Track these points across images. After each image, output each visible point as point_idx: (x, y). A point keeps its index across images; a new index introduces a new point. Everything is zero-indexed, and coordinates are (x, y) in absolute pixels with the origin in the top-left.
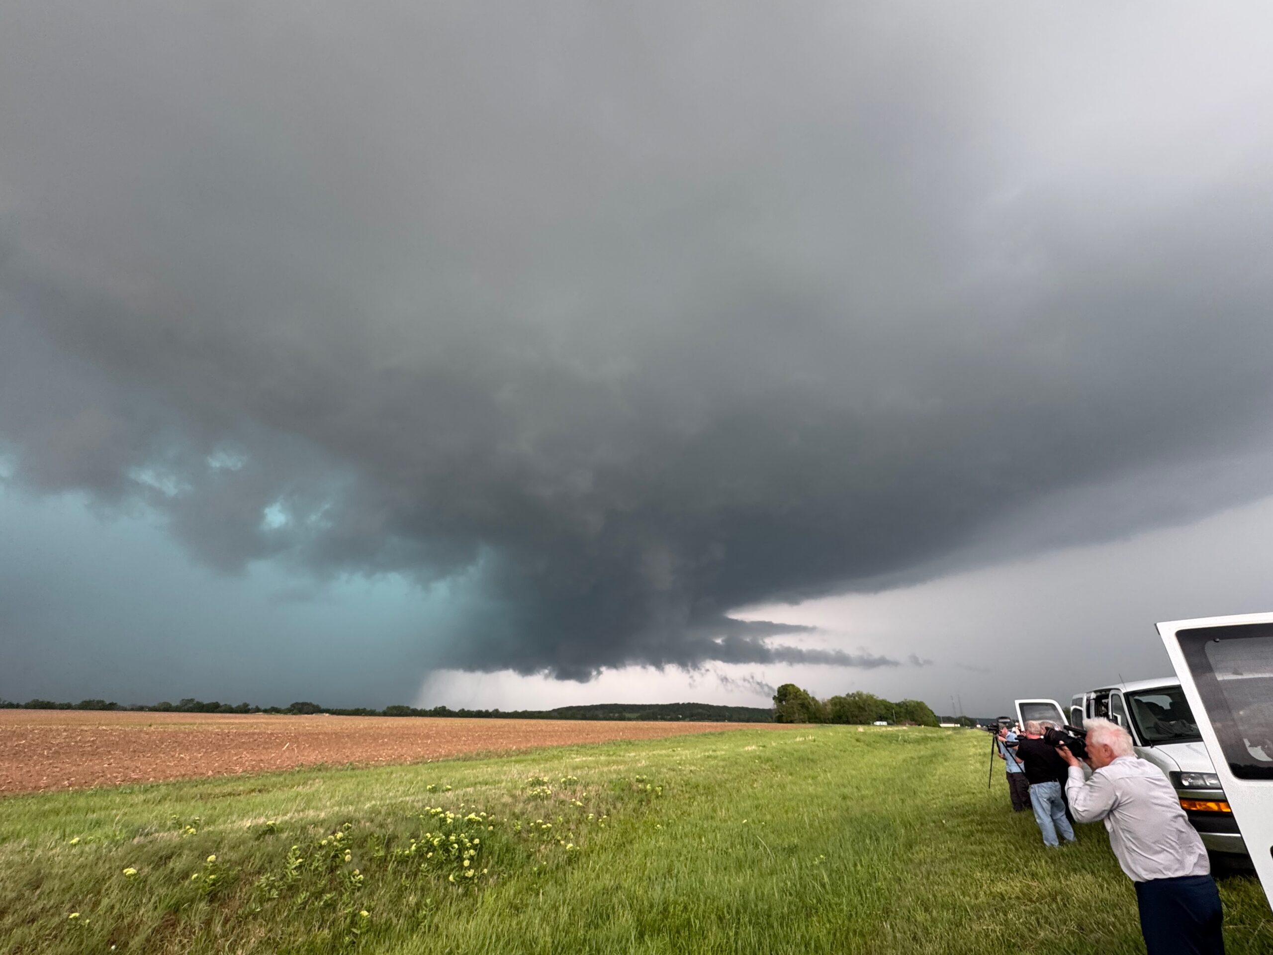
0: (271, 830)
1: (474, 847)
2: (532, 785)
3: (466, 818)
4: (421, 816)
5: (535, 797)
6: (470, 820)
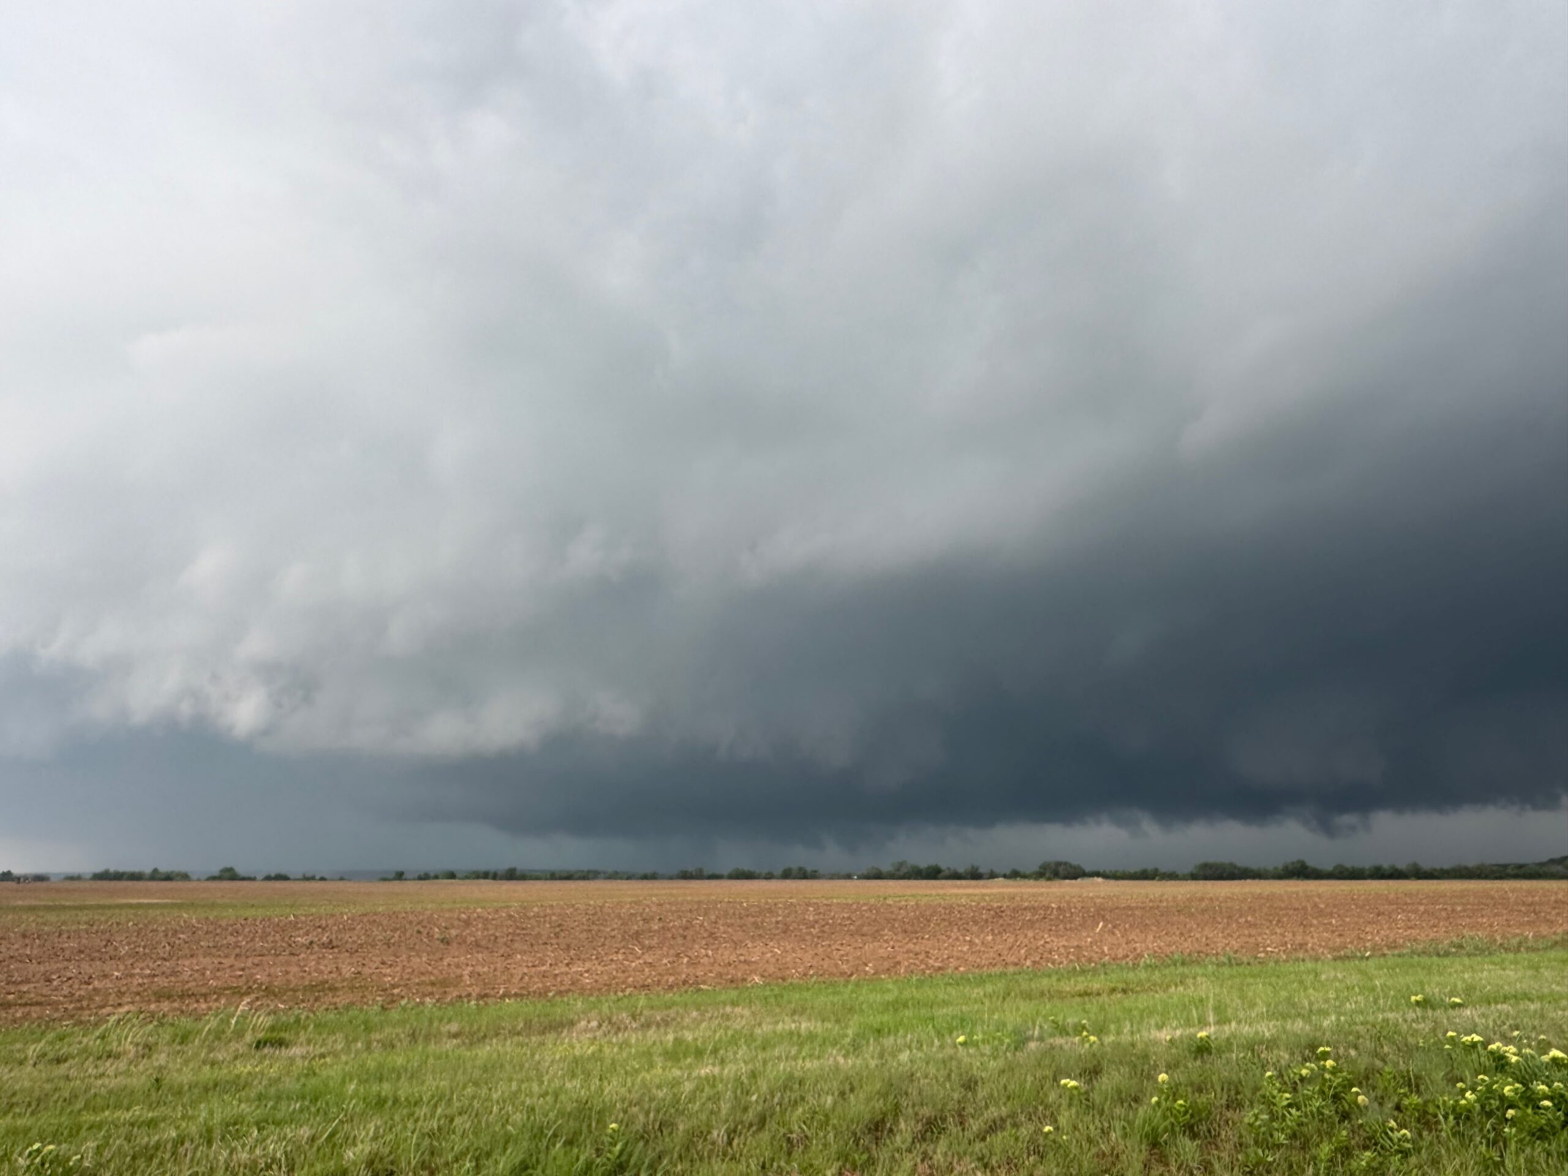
3: (1547, 1056)
4: (1447, 1046)
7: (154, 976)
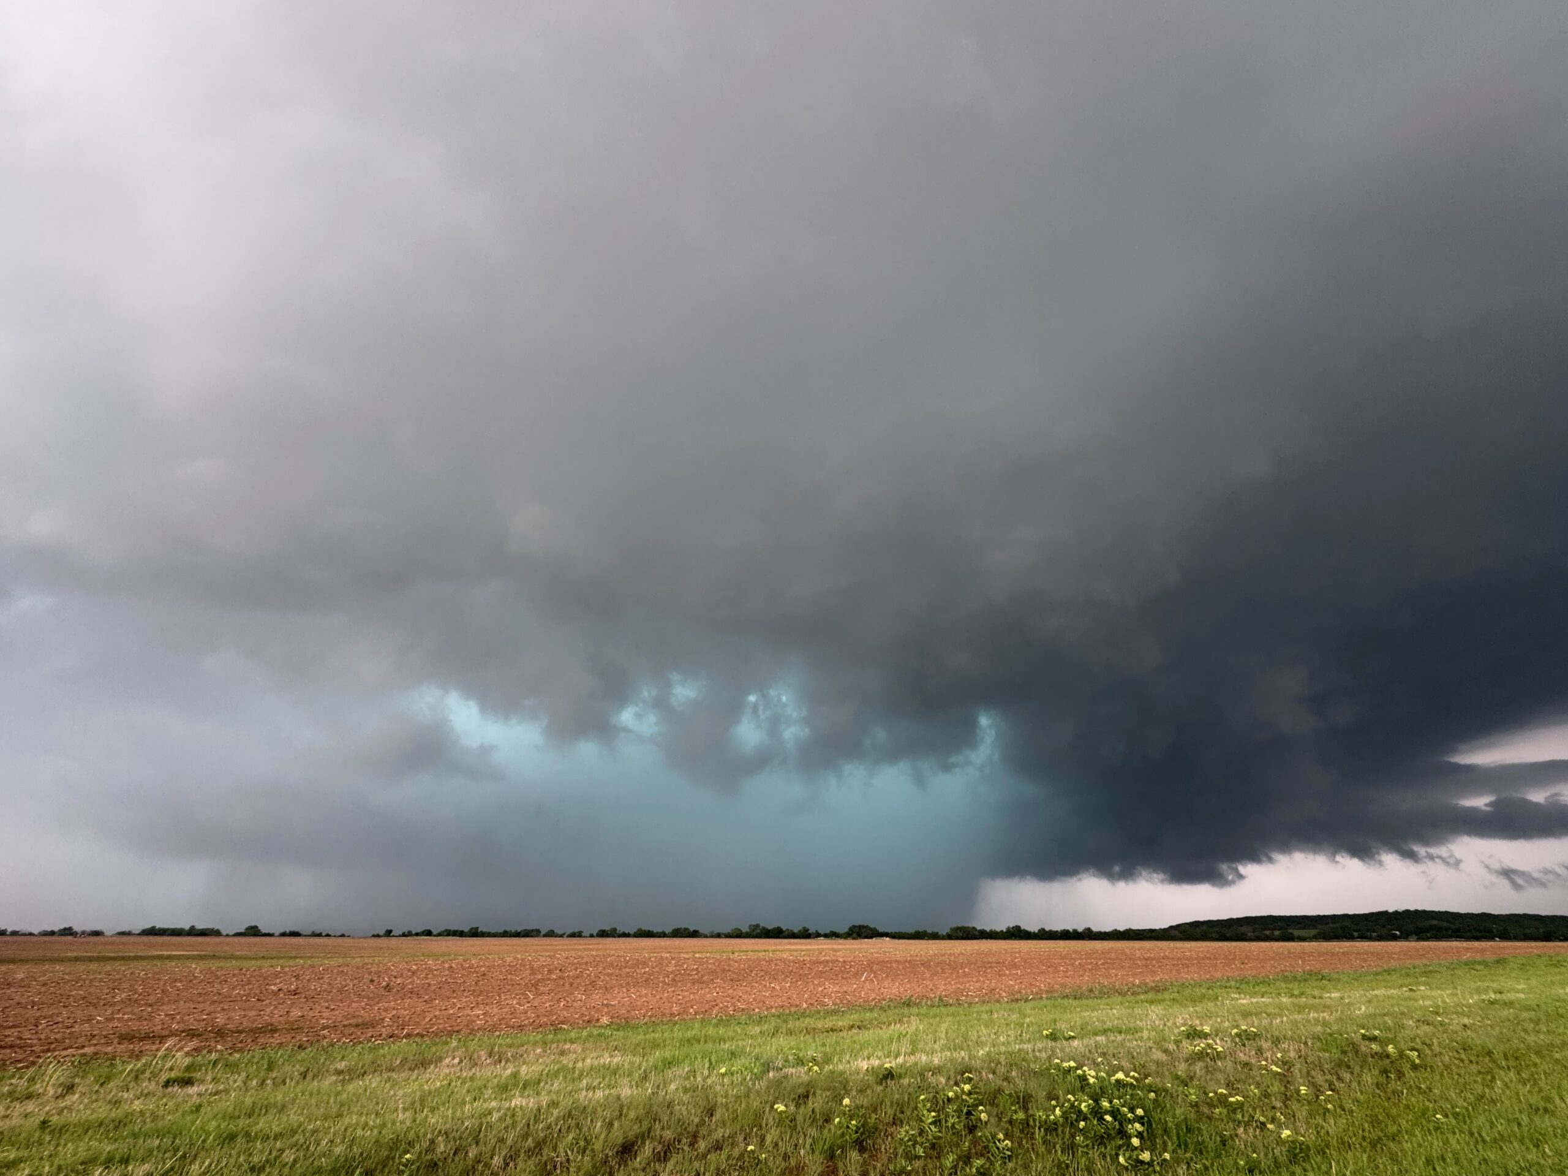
0: (889, 1075)
1: (1140, 1119)
2: (1188, 1038)
3: (1113, 1078)
4: (1053, 1071)
5: (1201, 1056)
6: (1118, 1081)
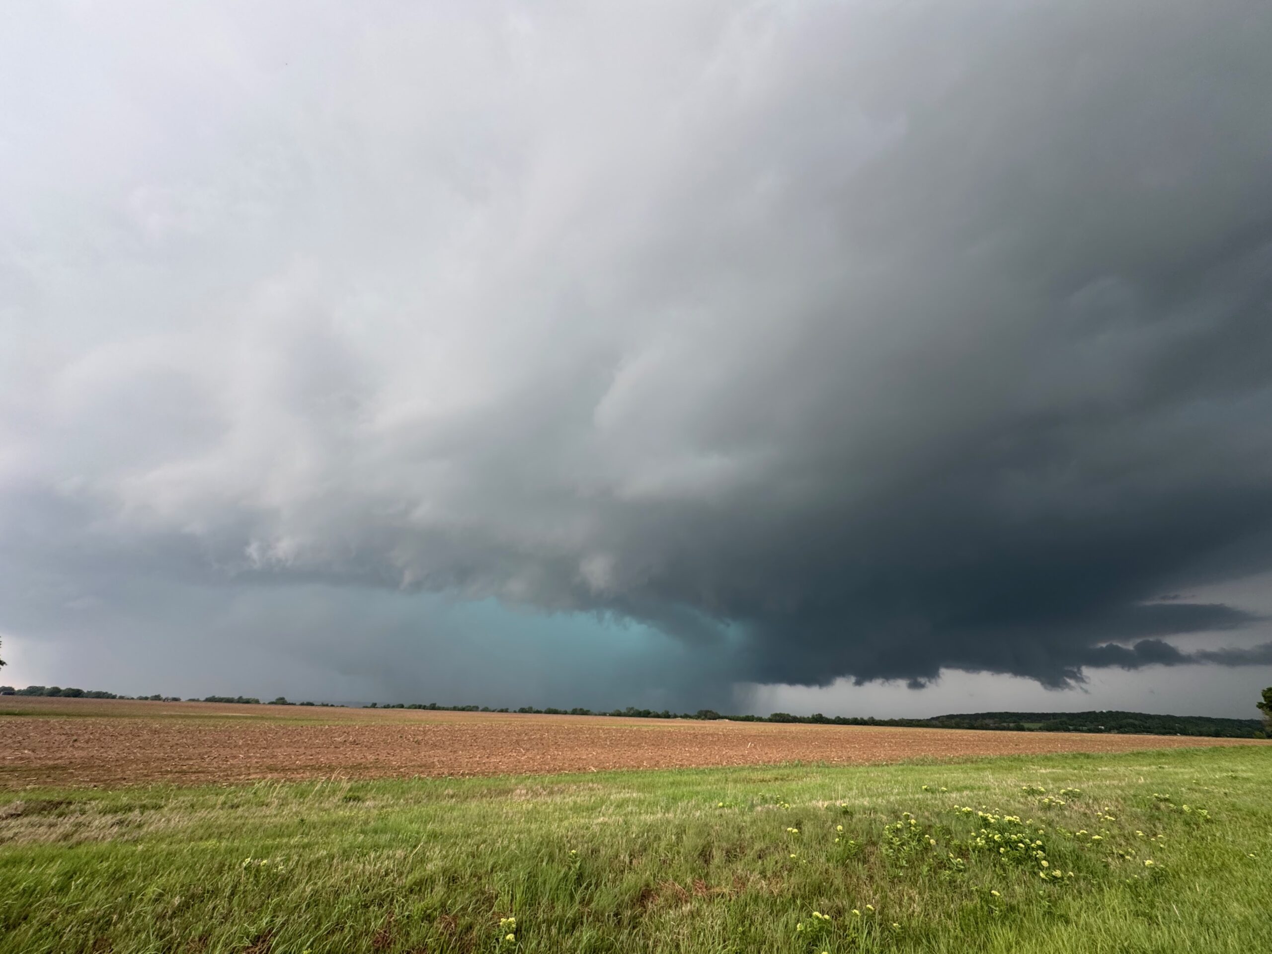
0: (846, 811)
2: (1031, 794)
3: (1006, 819)
4: (957, 813)
6: (1010, 821)
7: (263, 758)
